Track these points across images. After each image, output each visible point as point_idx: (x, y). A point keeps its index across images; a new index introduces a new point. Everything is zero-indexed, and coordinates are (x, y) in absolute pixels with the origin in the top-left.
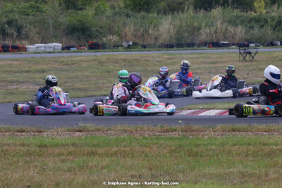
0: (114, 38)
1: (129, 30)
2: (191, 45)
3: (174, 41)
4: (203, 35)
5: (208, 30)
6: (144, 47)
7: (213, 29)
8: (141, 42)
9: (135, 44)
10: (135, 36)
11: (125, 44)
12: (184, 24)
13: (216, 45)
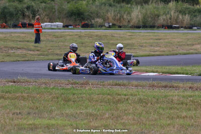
0: (100, 21)
1: (110, 15)
2: (152, 27)
3: (141, 24)
4: (161, 20)
5: (164, 17)
6: (120, 27)
7: (168, 16)
8: (118, 24)
9: (114, 25)
10: (114, 20)
11: (107, 25)
12: (148, 12)
13: (170, 27)
